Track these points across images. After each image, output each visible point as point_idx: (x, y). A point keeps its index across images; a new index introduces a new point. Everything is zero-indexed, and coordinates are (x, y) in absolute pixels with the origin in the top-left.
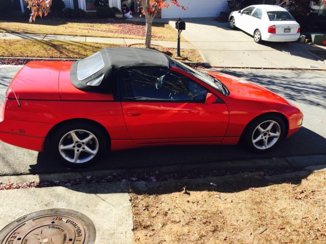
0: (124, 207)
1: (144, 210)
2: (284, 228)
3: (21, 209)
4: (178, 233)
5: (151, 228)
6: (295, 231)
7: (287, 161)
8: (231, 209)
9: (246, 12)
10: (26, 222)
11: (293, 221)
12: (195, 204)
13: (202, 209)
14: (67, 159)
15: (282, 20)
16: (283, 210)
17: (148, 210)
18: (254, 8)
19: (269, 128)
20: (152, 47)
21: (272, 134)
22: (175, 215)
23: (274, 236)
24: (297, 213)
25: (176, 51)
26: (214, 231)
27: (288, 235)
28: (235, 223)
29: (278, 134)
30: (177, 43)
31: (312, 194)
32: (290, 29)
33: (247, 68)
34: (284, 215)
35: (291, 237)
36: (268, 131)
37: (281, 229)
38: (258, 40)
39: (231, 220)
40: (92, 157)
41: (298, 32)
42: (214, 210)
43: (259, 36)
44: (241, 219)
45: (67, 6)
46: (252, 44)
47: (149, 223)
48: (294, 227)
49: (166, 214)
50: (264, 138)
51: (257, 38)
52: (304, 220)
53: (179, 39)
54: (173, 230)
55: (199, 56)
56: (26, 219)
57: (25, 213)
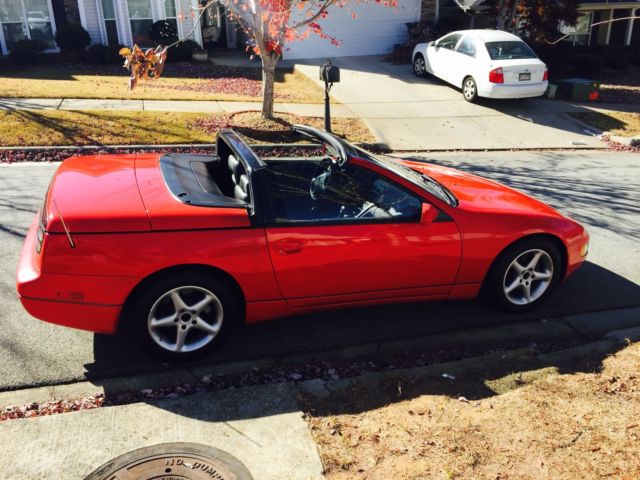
0: (295, 431)
1: (333, 434)
2: (599, 449)
3: (98, 448)
4: (410, 473)
5: (355, 468)
6: (619, 452)
7: (569, 324)
8: (493, 421)
9: (444, 44)
10: (116, 474)
11: (611, 435)
12: (426, 416)
13: (441, 425)
14: (164, 345)
15: (513, 58)
16: (589, 416)
17: (340, 434)
18: (460, 36)
19: (533, 263)
20: (276, 116)
21: (538, 275)
22: (393, 439)
23: (583, 465)
24: (614, 419)
25: (323, 123)
26: (474, 465)
27: (609, 460)
28: (507, 447)
29: (548, 274)
30: (323, 107)
31: (632, 382)
32: (529, 74)
33: (458, 150)
34: (592, 424)
35: (615, 464)
36: (531, 269)
37: (594, 451)
38: (471, 96)
39: (499, 442)
40: (210, 338)
41: (544, 80)
42: (464, 425)
43: (473, 90)
44: (518, 438)
45: (95, 40)
46: (460, 104)
47: (350, 459)
48: (616, 446)
49: (376, 439)
50: (524, 283)
51: (469, 93)
52: (631, 430)
53: (327, 99)
54: (398, 468)
55: (367, 131)
56: (114, 468)
57: (110, 457)
